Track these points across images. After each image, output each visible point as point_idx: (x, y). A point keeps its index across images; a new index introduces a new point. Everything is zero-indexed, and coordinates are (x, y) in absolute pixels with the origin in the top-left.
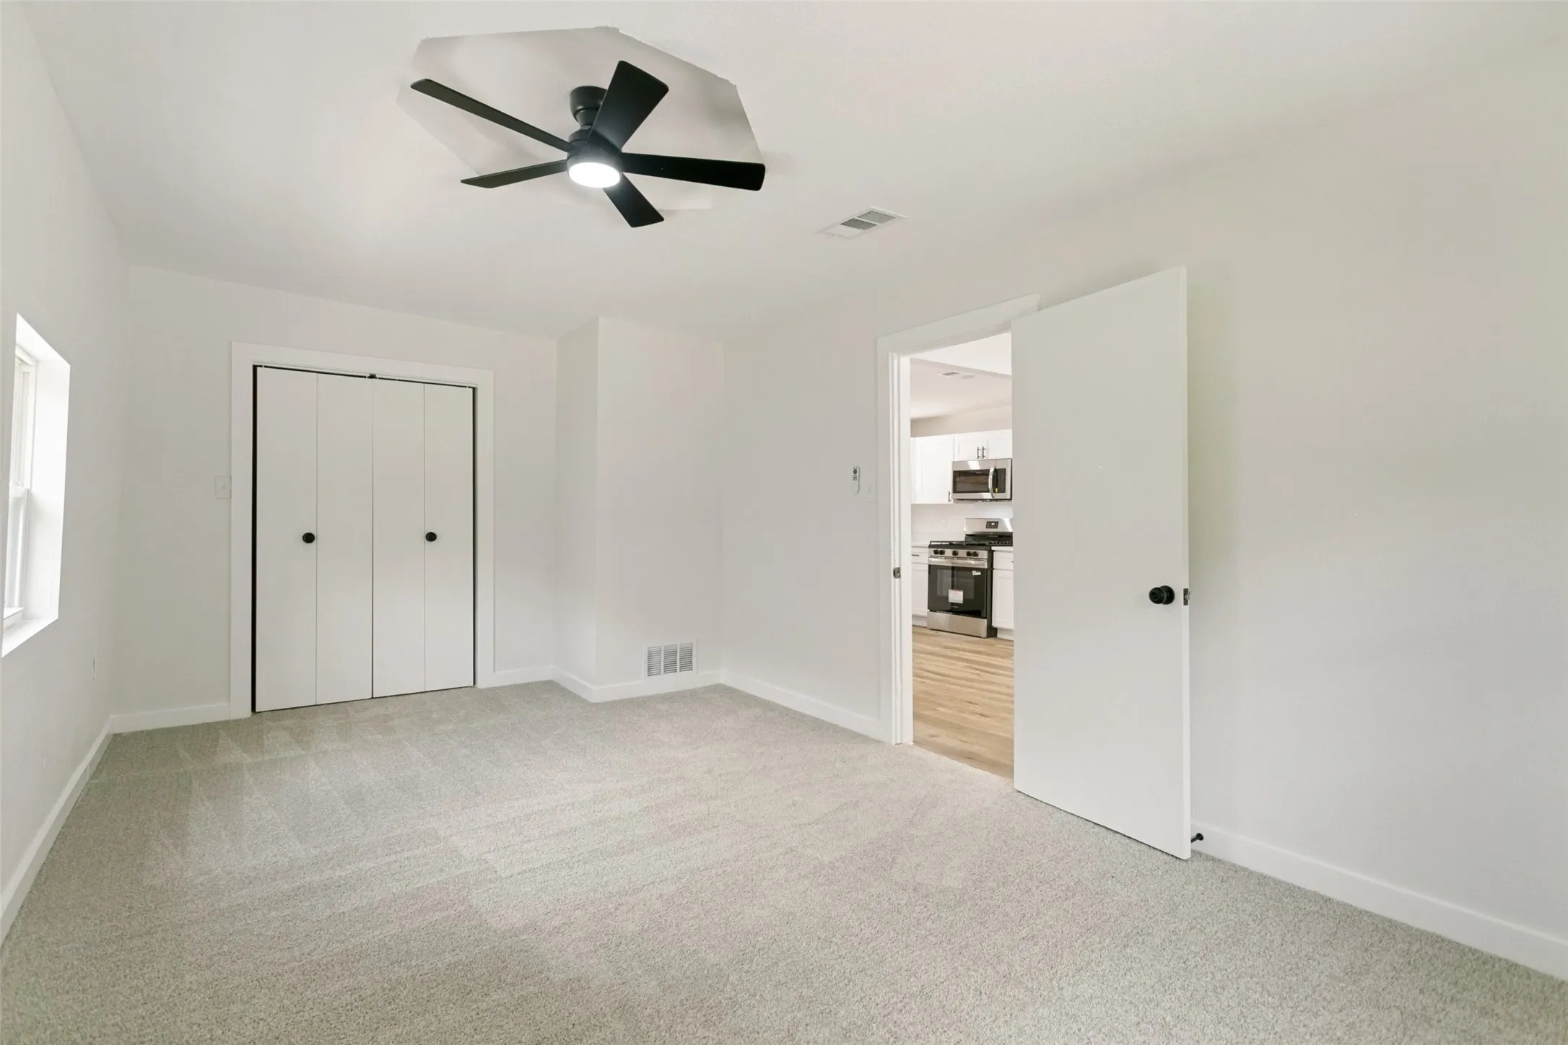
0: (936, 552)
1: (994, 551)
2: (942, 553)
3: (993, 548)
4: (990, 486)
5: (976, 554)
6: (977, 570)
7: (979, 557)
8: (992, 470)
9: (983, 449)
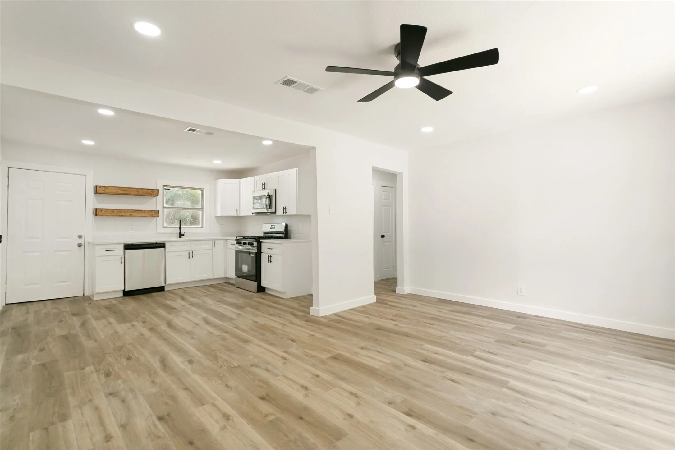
0: (238, 243)
1: (262, 242)
2: (240, 243)
6: (252, 253)
7: (253, 245)
9: (265, 184)
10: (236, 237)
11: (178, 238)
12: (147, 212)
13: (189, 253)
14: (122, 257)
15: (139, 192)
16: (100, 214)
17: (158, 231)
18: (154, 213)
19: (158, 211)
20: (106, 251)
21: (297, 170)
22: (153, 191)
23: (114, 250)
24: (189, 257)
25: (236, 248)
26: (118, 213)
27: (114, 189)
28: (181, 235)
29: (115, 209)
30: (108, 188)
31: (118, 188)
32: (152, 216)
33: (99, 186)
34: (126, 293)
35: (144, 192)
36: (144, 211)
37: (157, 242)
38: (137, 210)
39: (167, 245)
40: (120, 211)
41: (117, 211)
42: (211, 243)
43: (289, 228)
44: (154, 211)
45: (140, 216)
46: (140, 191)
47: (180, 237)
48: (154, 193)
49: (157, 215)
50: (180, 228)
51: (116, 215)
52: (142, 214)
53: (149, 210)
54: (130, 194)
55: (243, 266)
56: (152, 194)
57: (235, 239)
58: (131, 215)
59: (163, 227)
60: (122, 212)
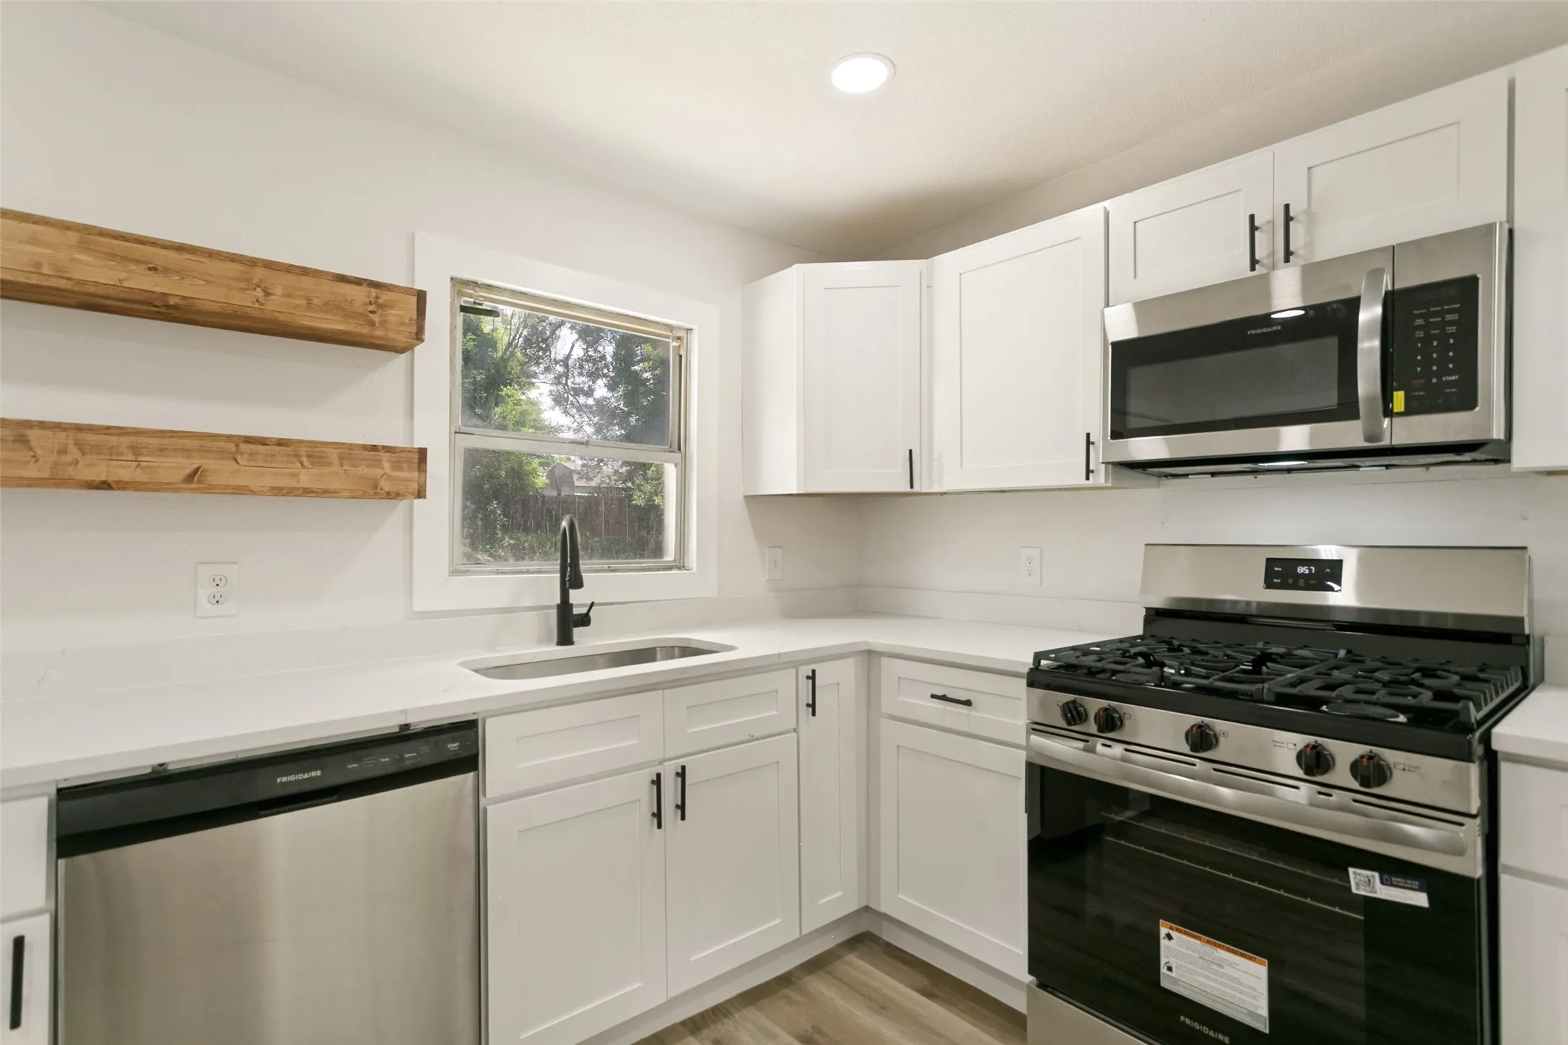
0: (1074, 715)
1: (1505, 755)
2: (1113, 721)
4: (1366, 389)
8: (1373, 303)
9: (1286, 218)
10: (1038, 656)
11: (548, 641)
12: (333, 455)
13: (657, 782)
14: (19, 944)
15: (267, 293)
17: (423, 604)
18: (387, 465)
19: (422, 453)
22: (385, 297)
24: (658, 815)
25: (1033, 745)
26: (68, 458)
27: (34, 241)
28: (569, 622)
29: (42, 425)
31: (73, 236)
32: (374, 491)
35: (309, 301)
36: (315, 453)
37: (405, 725)
38: (248, 440)
39: (495, 740)
40: (92, 438)
41: (61, 437)
42: (788, 685)
44: (389, 449)
45: (277, 491)
46: (279, 285)
47: (565, 638)
48: (391, 319)
49: (415, 486)
50: (571, 579)
51: (46, 474)
52: (295, 475)
53: (351, 447)
54: (184, 298)
55: (1164, 931)
56: (372, 324)
57: (1025, 670)
58: (199, 482)
59: (454, 572)
60: (113, 453)
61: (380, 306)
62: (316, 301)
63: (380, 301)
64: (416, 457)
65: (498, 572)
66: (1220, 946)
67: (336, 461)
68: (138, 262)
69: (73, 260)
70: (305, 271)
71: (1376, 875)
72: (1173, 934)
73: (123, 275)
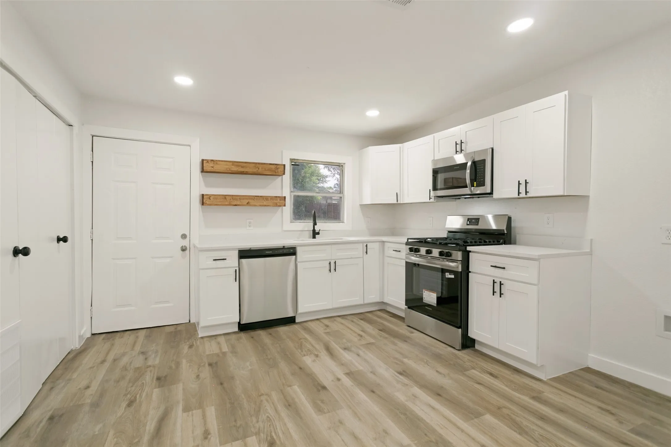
0: (411, 250)
1: (470, 251)
2: (417, 250)
3: (469, 248)
4: (468, 181)
5: (449, 255)
6: (451, 272)
7: (453, 257)
8: (469, 164)
9: (461, 142)
10: (408, 239)
11: (310, 238)
12: (269, 198)
13: (330, 263)
14: (236, 270)
16: (207, 202)
17: (285, 228)
18: (278, 200)
19: (285, 197)
20: (214, 260)
21: (565, 95)
22: (278, 166)
23: (226, 259)
24: (330, 270)
25: (406, 258)
26: (231, 201)
27: (227, 165)
28: (315, 234)
29: (228, 195)
30: (218, 162)
31: (231, 163)
32: (277, 205)
33: (206, 160)
34: (243, 327)
35: (265, 170)
36: (266, 198)
37: (284, 246)
38: (256, 196)
39: (299, 251)
40: (234, 197)
41: (230, 197)
42: (361, 247)
43: (513, 225)
44: (279, 197)
45: (260, 206)
48: (279, 171)
49: (284, 204)
50: (315, 224)
51: (228, 204)
52: (263, 202)
53: (272, 197)
54: (246, 171)
55: (424, 291)
56: (276, 172)
57: (405, 242)
58: (249, 204)
59: (291, 222)
60: (236, 199)
61: (277, 169)
62: (266, 169)
63: (277, 167)
64: (284, 198)
65: (300, 222)
66: (431, 292)
67: (270, 200)
68: (240, 166)
69: (232, 167)
70: (264, 164)
71: (449, 273)
72: (425, 291)
73: (238, 169)
